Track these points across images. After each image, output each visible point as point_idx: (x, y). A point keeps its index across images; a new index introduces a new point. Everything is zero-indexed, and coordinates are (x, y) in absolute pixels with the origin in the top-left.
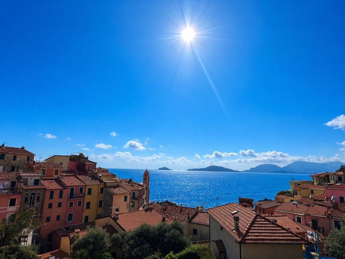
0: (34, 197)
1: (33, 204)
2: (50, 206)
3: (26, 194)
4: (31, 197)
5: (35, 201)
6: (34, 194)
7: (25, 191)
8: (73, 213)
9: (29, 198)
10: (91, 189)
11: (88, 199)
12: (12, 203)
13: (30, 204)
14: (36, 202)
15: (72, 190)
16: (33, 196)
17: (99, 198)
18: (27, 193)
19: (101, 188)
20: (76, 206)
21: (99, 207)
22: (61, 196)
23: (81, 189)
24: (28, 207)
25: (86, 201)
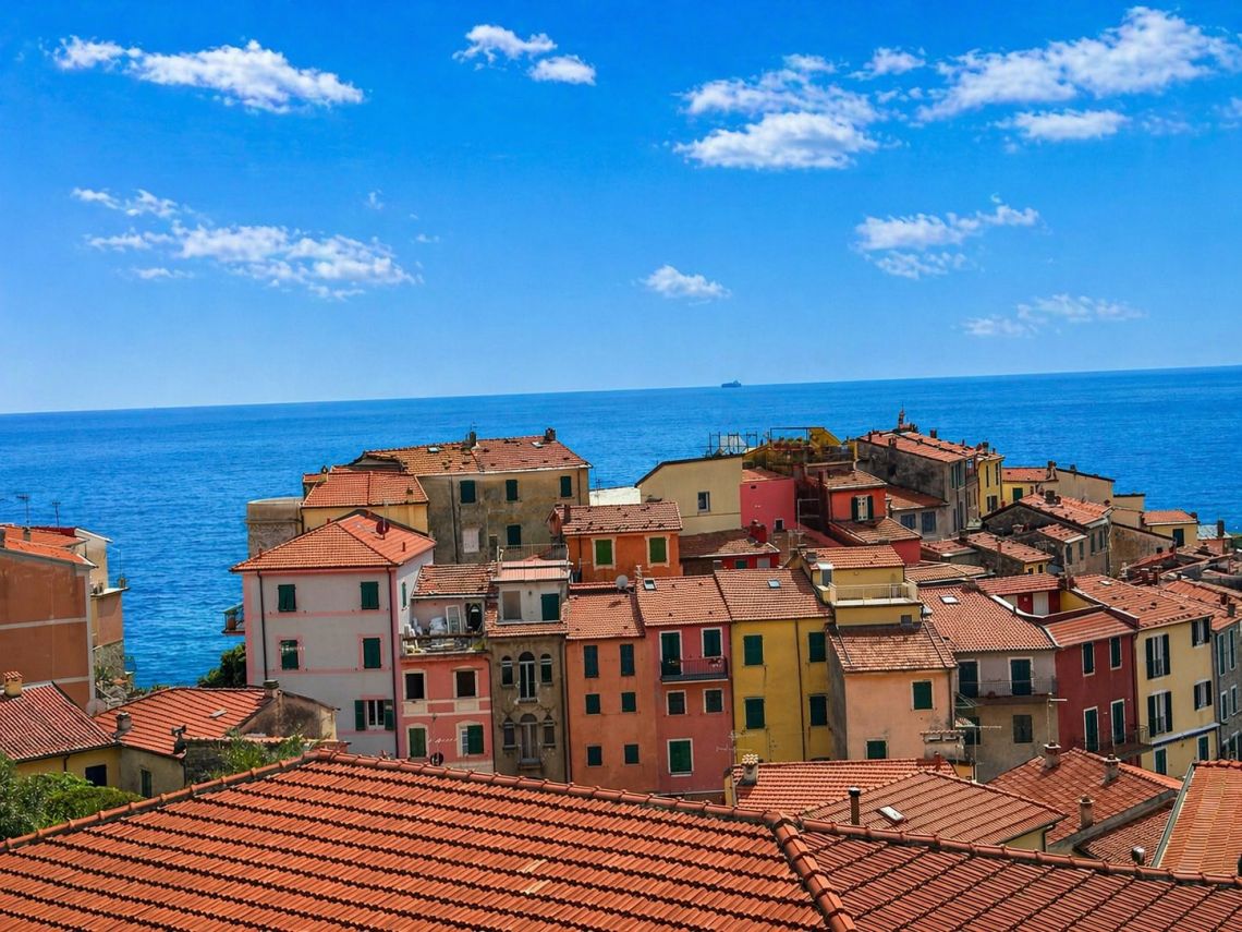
0: (531, 666)
1: (532, 694)
2: (593, 704)
3: (503, 656)
4: (523, 667)
5: (537, 685)
6: (527, 656)
7: (498, 644)
8: (691, 740)
9: (516, 673)
10: (759, 638)
11: (748, 683)
12: (466, 687)
13: (523, 695)
14: (541, 686)
15: (671, 643)
16: (527, 663)
17: (804, 683)
18: (505, 651)
19: (811, 635)
20: (702, 714)
21: (813, 724)
22: (628, 668)
23: (712, 640)
24: (516, 702)
25: (743, 692)
